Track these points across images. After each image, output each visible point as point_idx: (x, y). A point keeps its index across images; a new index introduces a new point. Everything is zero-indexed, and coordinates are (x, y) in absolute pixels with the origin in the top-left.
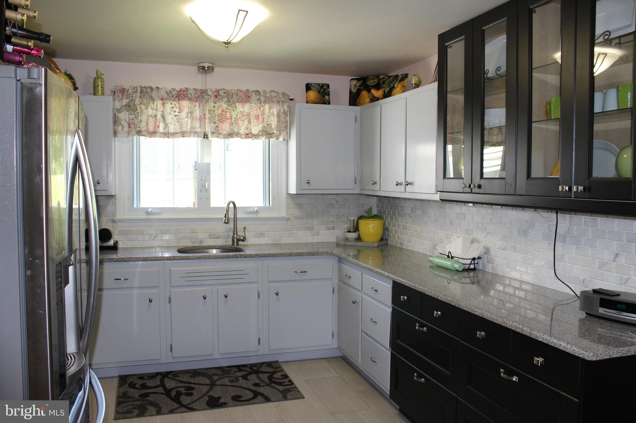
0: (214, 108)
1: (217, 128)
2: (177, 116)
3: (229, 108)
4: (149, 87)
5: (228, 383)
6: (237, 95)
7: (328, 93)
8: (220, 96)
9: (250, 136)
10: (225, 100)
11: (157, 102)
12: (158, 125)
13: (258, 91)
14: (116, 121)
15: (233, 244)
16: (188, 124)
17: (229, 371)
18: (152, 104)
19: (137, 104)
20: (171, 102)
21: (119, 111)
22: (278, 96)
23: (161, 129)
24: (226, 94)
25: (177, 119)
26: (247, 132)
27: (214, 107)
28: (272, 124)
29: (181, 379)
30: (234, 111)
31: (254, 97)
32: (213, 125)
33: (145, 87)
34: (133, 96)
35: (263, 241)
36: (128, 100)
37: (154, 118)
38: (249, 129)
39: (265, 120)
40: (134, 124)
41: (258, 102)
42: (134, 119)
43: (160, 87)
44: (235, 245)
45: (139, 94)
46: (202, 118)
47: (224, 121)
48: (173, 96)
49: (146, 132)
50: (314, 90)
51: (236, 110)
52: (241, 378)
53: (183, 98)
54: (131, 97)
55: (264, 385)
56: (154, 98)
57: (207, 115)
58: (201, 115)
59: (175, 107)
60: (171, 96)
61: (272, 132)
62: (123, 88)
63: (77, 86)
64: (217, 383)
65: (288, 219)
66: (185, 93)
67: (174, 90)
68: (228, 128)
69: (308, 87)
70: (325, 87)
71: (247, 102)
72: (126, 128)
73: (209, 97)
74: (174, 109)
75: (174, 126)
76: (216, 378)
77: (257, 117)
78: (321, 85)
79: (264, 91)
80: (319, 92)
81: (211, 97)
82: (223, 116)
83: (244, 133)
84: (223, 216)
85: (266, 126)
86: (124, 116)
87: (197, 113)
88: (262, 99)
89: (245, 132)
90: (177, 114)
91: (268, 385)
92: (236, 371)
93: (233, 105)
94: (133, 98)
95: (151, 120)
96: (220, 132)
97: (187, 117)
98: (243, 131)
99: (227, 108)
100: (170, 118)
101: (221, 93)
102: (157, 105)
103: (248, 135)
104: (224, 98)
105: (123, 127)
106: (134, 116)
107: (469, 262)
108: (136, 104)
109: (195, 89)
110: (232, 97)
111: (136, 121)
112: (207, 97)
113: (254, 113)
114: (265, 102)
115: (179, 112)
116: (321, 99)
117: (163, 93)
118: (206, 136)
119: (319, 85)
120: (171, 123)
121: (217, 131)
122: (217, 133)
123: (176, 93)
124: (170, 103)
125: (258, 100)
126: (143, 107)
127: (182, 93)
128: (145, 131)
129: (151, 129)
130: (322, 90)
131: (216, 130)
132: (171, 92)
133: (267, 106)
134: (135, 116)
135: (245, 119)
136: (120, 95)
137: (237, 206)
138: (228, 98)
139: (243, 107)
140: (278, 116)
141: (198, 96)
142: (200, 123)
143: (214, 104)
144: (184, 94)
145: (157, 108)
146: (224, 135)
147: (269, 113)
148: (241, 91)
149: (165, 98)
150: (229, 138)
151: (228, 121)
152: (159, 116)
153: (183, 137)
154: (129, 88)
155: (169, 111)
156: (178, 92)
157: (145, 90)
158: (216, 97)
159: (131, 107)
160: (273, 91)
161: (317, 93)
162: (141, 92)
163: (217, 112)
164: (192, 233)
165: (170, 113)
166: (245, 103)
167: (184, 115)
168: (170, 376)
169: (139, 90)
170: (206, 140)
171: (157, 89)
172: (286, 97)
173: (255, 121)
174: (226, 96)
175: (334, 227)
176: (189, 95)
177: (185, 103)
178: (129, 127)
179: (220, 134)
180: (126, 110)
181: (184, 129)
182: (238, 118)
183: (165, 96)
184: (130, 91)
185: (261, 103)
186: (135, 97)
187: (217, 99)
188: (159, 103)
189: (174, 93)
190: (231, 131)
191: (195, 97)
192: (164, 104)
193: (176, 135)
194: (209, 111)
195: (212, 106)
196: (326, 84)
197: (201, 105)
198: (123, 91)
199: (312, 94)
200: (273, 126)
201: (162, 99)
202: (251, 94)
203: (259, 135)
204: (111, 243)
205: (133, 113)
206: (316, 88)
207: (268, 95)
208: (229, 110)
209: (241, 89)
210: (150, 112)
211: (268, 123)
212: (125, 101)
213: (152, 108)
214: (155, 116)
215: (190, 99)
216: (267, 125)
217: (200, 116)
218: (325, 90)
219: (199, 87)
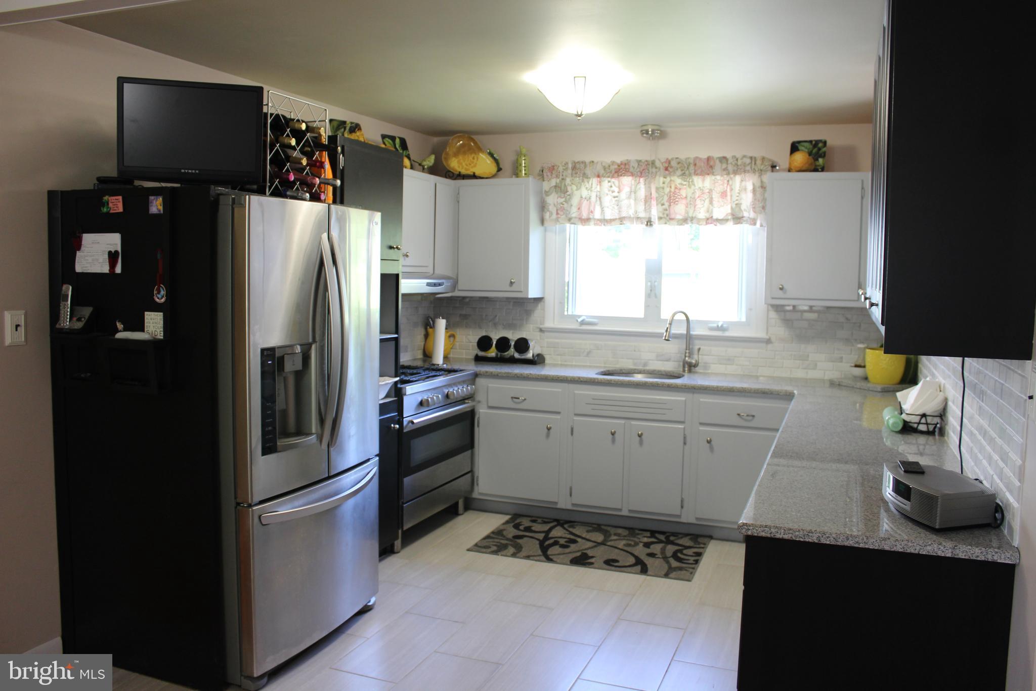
0: (664, 185)
1: (667, 212)
2: (617, 197)
3: (685, 183)
4: (582, 162)
5: (620, 547)
6: (695, 165)
7: (823, 155)
8: (671, 167)
9: (710, 221)
10: (679, 172)
11: (592, 181)
12: (593, 210)
13: (725, 158)
14: (543, 207)
15: (684, 371)
16: (630, 207)
17: (638, 534)
18: (586, 183)
19: (568, 184)
20: (609, 179)
21: (547, 193)
22: (753, 163)
23: (597, 215)
24: (680, 164)
25: (616, 201)
26: (708, 215)
27: (664, 183)
28: (741, 204)
29: (574, 531)
30: (690, 186)
31: (718, 166)
32: (661, 208)
33: (578, 162)
34: (564, 174)
35: (731, 369)
36: (558, 181)
37: (589, 201)
38: (710, 212)
39: (735, 198)
40: (564, 209)
41: (725, 173)
42: (564, 203)
43: (595, 161)
44: (686, 371)
45: (570, 171)
46: (648, 199)
47: (677, 201)
48: (611, 172)
49: (577, 219)
50: (802, 150)
51: (693, 187)
52: (642, 544)
53: (624, 173)
54: (561, 175)
55: (661, 557)
56: (588, 176)
57: (654, 194)
58: (647, 194)
59: (613, 185)
60: (609, 171)
61: (741, 215)
62: (553, 165)
63: (501, 166)
64: (609, 543)
65: (768, 341)
66: (627, 167)
67: (613, 163)
68: (684, 211)
69: (794, 148)
70: (820, 145)
71: (708, 174)
72: (554, 216)
73: (657, 170)
74: (612, 189)
75: (612, 210)
76: (615, 538)
77: (724, 194)
78: (814, 142)
79: (734, 157)
80: (810, 154)
81: (660, 169)
82: (675, 194)
83: (704, 217)
84: (663, 331)
85: (734, 206)
86: (552, 200)
87: (642, 192)
88: (730, 168)
89: (706, 216)
90: (616, 194)
91: (665, 558)
92: (645, 537)
93: (690, 179)
94: (564, 177)
95: (585, 203)
96: (672, 216)
97: (629, 198)
98: (702, 215)
99: (681, 184)
100: (607, 200)
101: (674, 164)
102: (592, 184)
103: (709, 220)
104: (677, 169)
105: (551, 214)
106: (564, 199)
107: (917, 419)
108: (566, 184)
109: (639, 162)
110: (688, 168)
111: (566, 205)
112: (654, 170)
113: (719, 188)
114: (735, 173)
115: (618, 192)
116: (811, 164)
117: (599, 168)
118: (649, 223)
119: (811, 142)
120: (608, 207)
121: (665, 216)
122: (667, 218)
123: (616, 167)
124: (607, 181)
125: (724, 170)
126: (574, 187)
127: (622, 166)
128: (575, 218)
129: (585, 216)
130: (815, 150)
131: (664, 214)
132: (609, 166)
133: (738, 178)
134: (566, 200)
135: (706, 197)
136: (549, 174)
137: (691, 318)
138: (682, 170)
139: (703, 181)
140: (754, 191)
141: (643, 170)
142: (645, 205)
143: (665, 179)
144: (624, 168)
145: (592, 187)
146: (679, 220)
147: (740, 187)
148: (700, 159)
149: (601, 175)
150: (684, 225)
151: (684, 201)
152: (593, 199)
153: (621, 224)
154: (560, 165)
155: (607, 192)
156: (619, 166)
157: (578, 166)
158: (666, 169)
159: (561, 189)
160: (745, 156)
161: (807, 155)
162: (574, 168)
163: (667, 190)
164: (635, 351)
165: (607, 194)
166: (706, 176)
167: (623, 195)
168: (566, 526)
169: (570, 166)
170: (648, 228)
171: (592, 163)
172: (767, 164)
173: (720, 200)
174: (680, 168)
175: (842, 358)
176: (631, 170)
177: (627, 181)
178: (557, 214)
179: (671, 219)
180: (556, 191)
181: (624, 214)
182: (697, 195)
183: (602, 172)
184: (561, 169)
185: (728, 174)
186: (566, 176)
187: (667, 172)
188: (594, 181)
189: (614, 167)
190: (686, 215)
191: (640, 171)
192: (600, 182)
193: (613, 223)
194: (657, 189)
195: (661, 183)
196: (821, 141)
197: (647, 181)
198: (552, 169)
199: (800, 158)
200: (743, 207)
201: (598, 176)
202: (714, 162)
203: (727, 220)
204: (529, 355)
205: (563, 195)
206: (806, 148)
207: (739, 163)
208: (685, 186)
209: (701, 156)
210: (584, 193)
211: (737, 202)
212: (554, 182)
213: (587, 188)
214: (590, 198)
215: (632, 175)
216: (736, 204)
217: (646, 196)
218: (819, 149)
219: (645, 156)
